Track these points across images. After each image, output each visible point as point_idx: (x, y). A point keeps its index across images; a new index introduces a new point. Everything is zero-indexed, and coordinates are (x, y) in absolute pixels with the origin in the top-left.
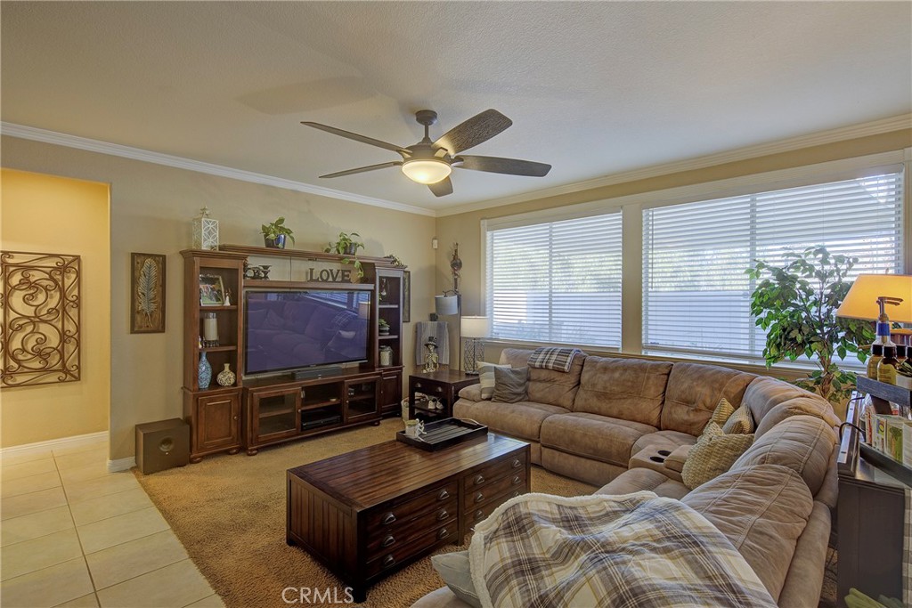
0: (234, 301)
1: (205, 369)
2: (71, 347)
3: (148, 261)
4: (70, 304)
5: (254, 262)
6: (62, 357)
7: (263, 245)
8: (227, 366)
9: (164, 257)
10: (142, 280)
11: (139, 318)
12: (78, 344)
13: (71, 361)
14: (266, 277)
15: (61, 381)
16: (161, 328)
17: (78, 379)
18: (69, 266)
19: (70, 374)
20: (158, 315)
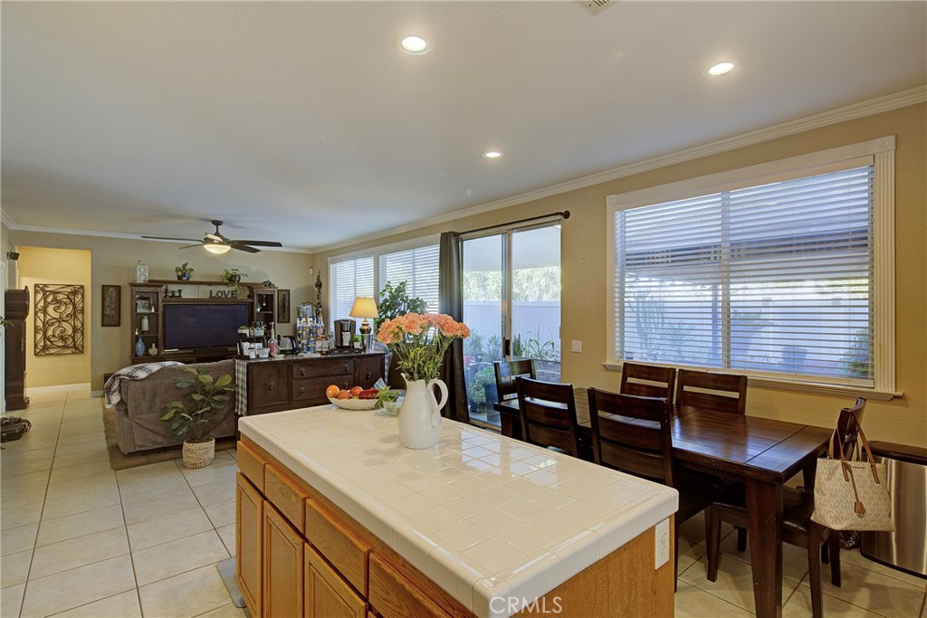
0: (156, 310)
1: (140, 346)
2: (79, 335)
3: (111, 289)
4: (77, 311)
5: (172, 288)
6: (74, 340)
7: (176, 279)
8: (154, 345)
9: (120, 286)
10: (108, 299)
11: (106, 319)
12: (83, 334)
13: (79, 342)
14: (180, 296)
15: (73, 353)
16: (118, 324)
17: (82, 352)
18: (77, 291)
19: (79, 350)
20: (116, 317)
